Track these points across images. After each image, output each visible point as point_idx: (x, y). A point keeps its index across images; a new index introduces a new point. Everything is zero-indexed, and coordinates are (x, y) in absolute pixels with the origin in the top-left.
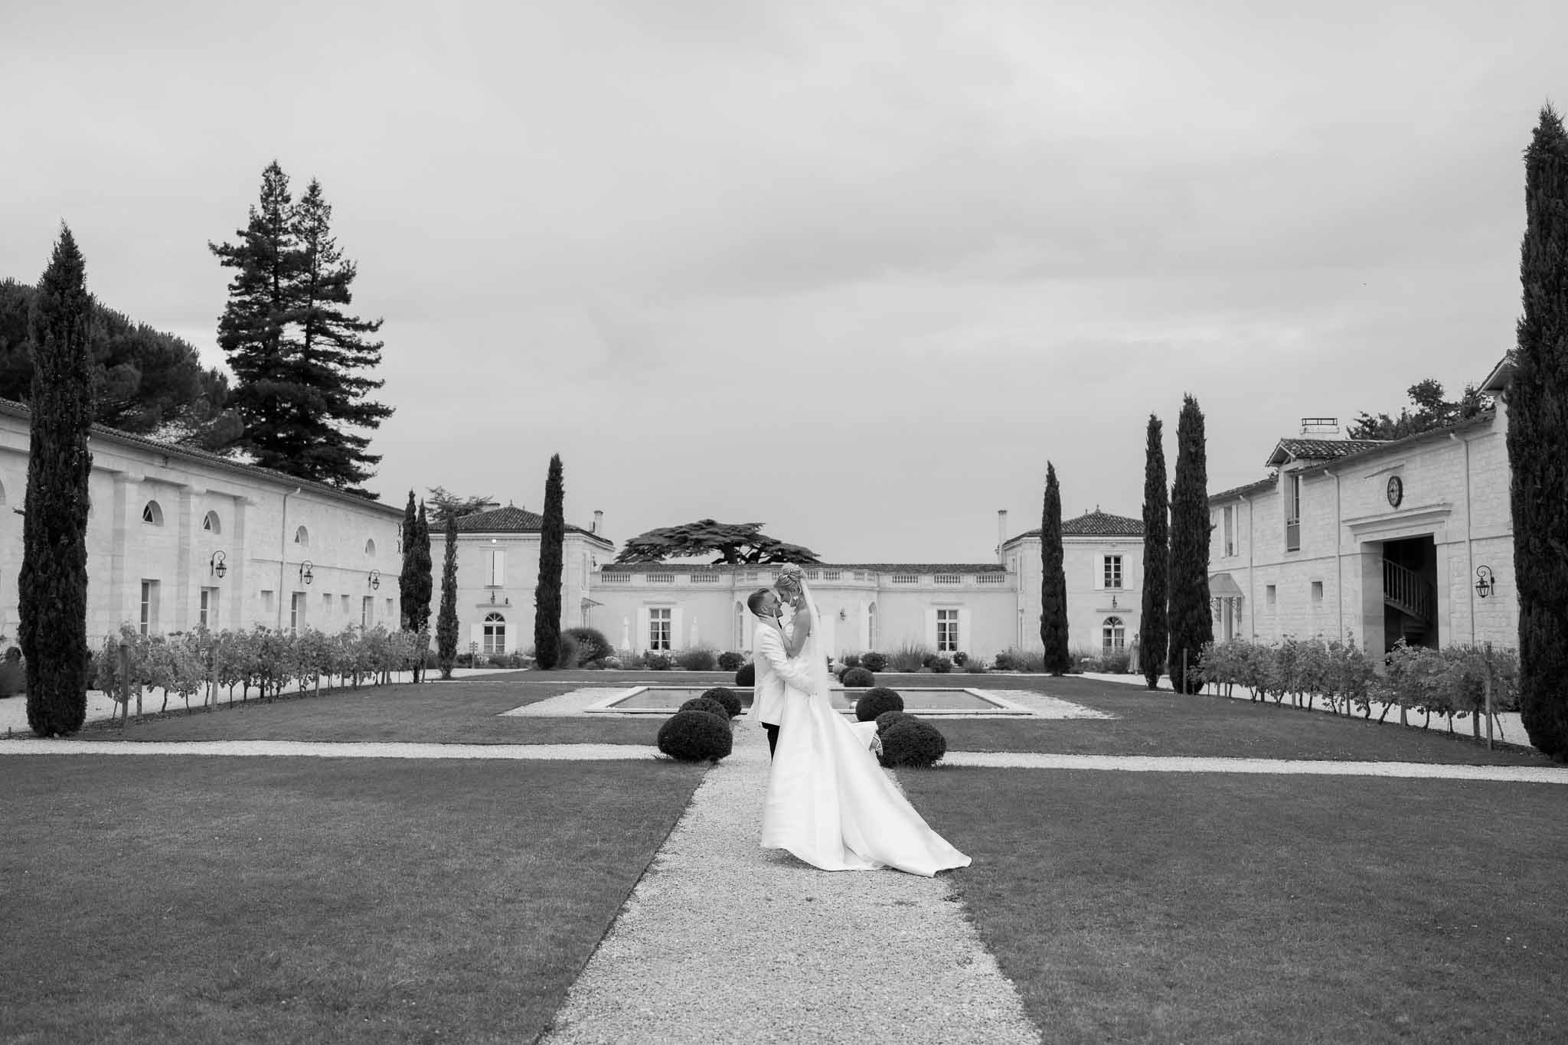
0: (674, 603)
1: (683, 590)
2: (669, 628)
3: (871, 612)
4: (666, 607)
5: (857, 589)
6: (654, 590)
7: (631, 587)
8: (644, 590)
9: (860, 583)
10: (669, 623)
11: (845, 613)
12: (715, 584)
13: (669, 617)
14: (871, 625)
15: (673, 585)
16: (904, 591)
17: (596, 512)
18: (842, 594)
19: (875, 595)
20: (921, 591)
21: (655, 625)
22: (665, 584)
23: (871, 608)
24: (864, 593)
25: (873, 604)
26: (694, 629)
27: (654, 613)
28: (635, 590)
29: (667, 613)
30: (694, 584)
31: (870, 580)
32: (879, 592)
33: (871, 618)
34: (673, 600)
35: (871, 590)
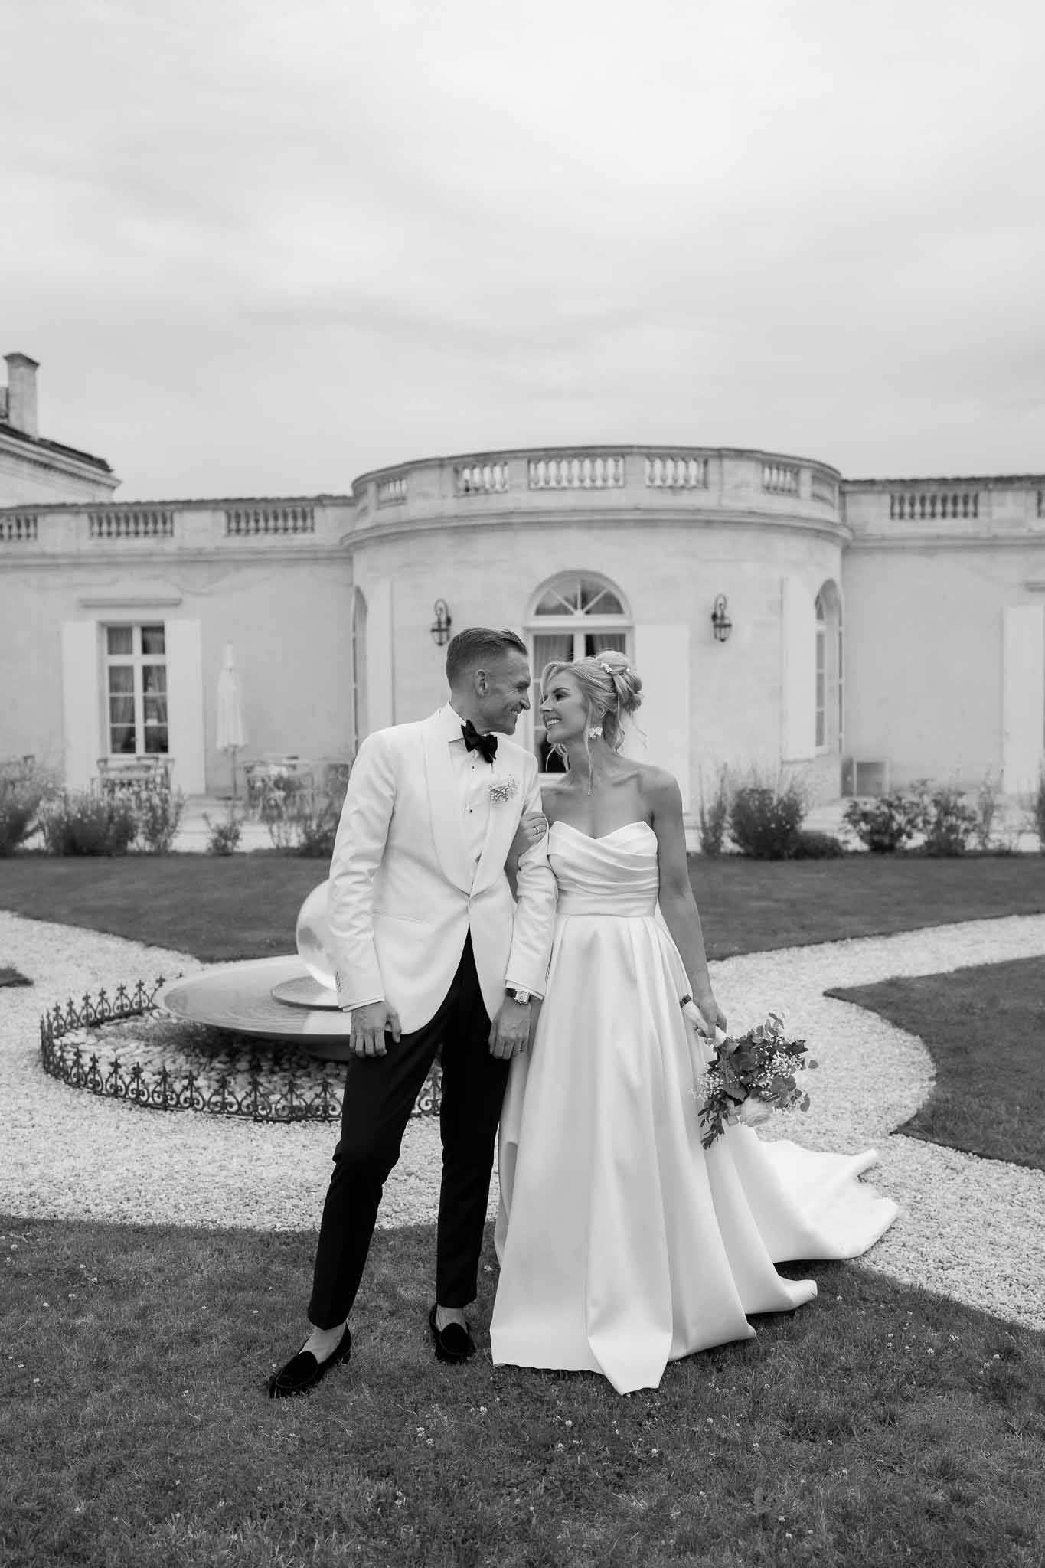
0: (176, 604)
1: (196, 559)
2: (162, 687)
3: (820, 616)
4: (150, 616)
5: (771, 525)
6: (113, 562)
7: (43, 555)
8: (78, 562)
9: (782, 505)
10: (162, 669)
11: (732, 615)
12: (301, 539)
13: (163, 650)
14: (820, 664)
15: (170, 545)
16: (931, 547)
17: (13, 359)
18: (716, 542)
19: (833, 555)
20: (991, 545)
21: (118, 678)
22: (143, 544)
23: (825, 602)
24: (795, 548)
25: (829, 586)
26: (228, 686)
27: (116, 636)
28: (50, 563)
29: (153, 637)
30: (237, 542)
31: (816, 497)
32: (847, 550)
33: (820, 638)
34: (170, 592)
35: (822, 533)
